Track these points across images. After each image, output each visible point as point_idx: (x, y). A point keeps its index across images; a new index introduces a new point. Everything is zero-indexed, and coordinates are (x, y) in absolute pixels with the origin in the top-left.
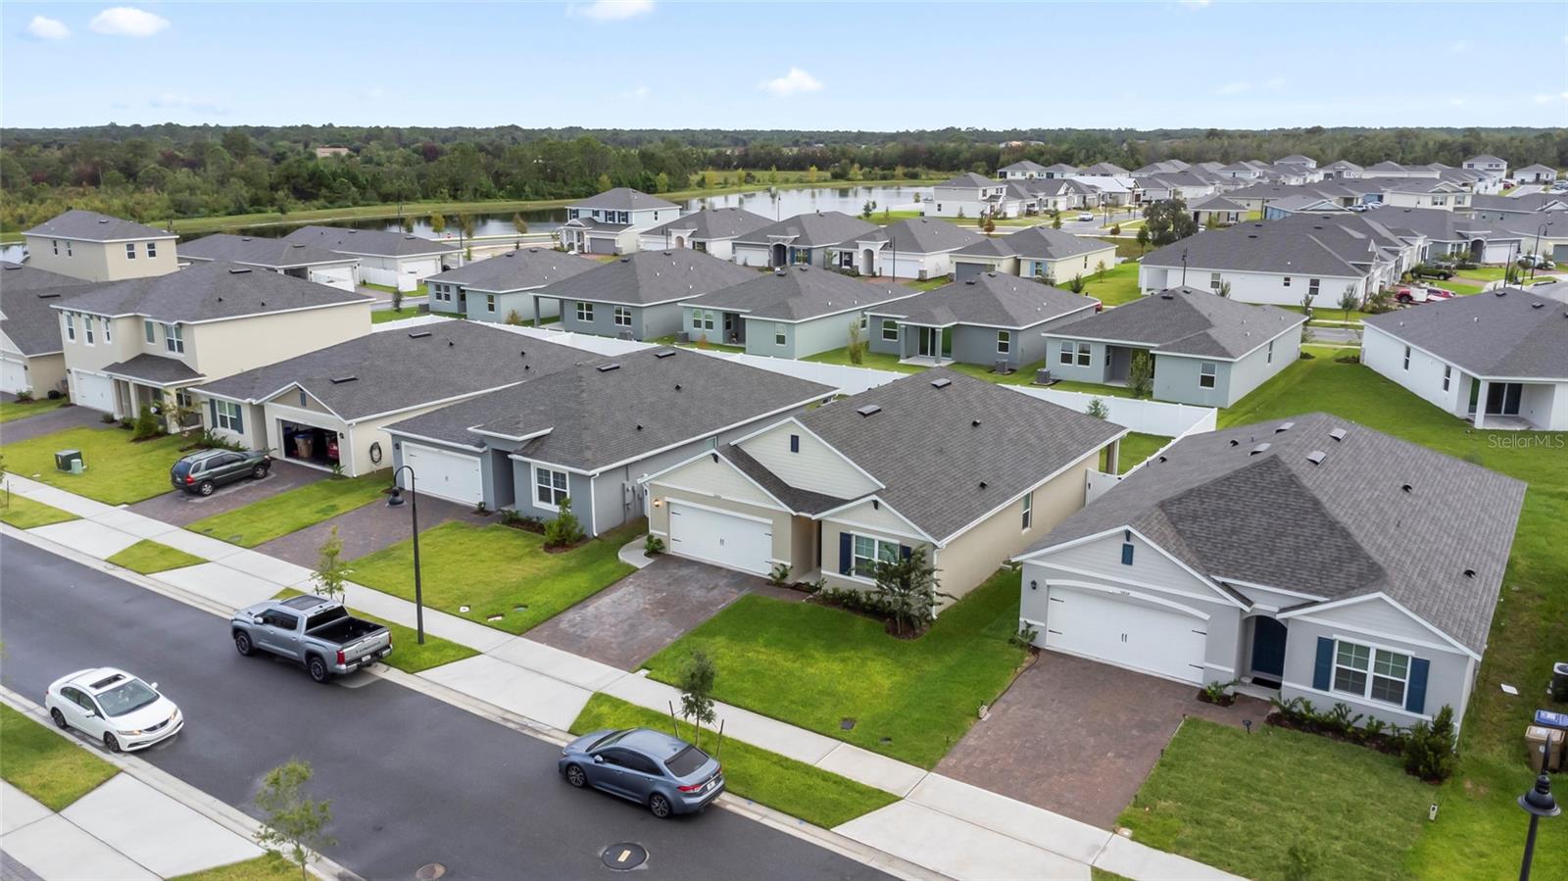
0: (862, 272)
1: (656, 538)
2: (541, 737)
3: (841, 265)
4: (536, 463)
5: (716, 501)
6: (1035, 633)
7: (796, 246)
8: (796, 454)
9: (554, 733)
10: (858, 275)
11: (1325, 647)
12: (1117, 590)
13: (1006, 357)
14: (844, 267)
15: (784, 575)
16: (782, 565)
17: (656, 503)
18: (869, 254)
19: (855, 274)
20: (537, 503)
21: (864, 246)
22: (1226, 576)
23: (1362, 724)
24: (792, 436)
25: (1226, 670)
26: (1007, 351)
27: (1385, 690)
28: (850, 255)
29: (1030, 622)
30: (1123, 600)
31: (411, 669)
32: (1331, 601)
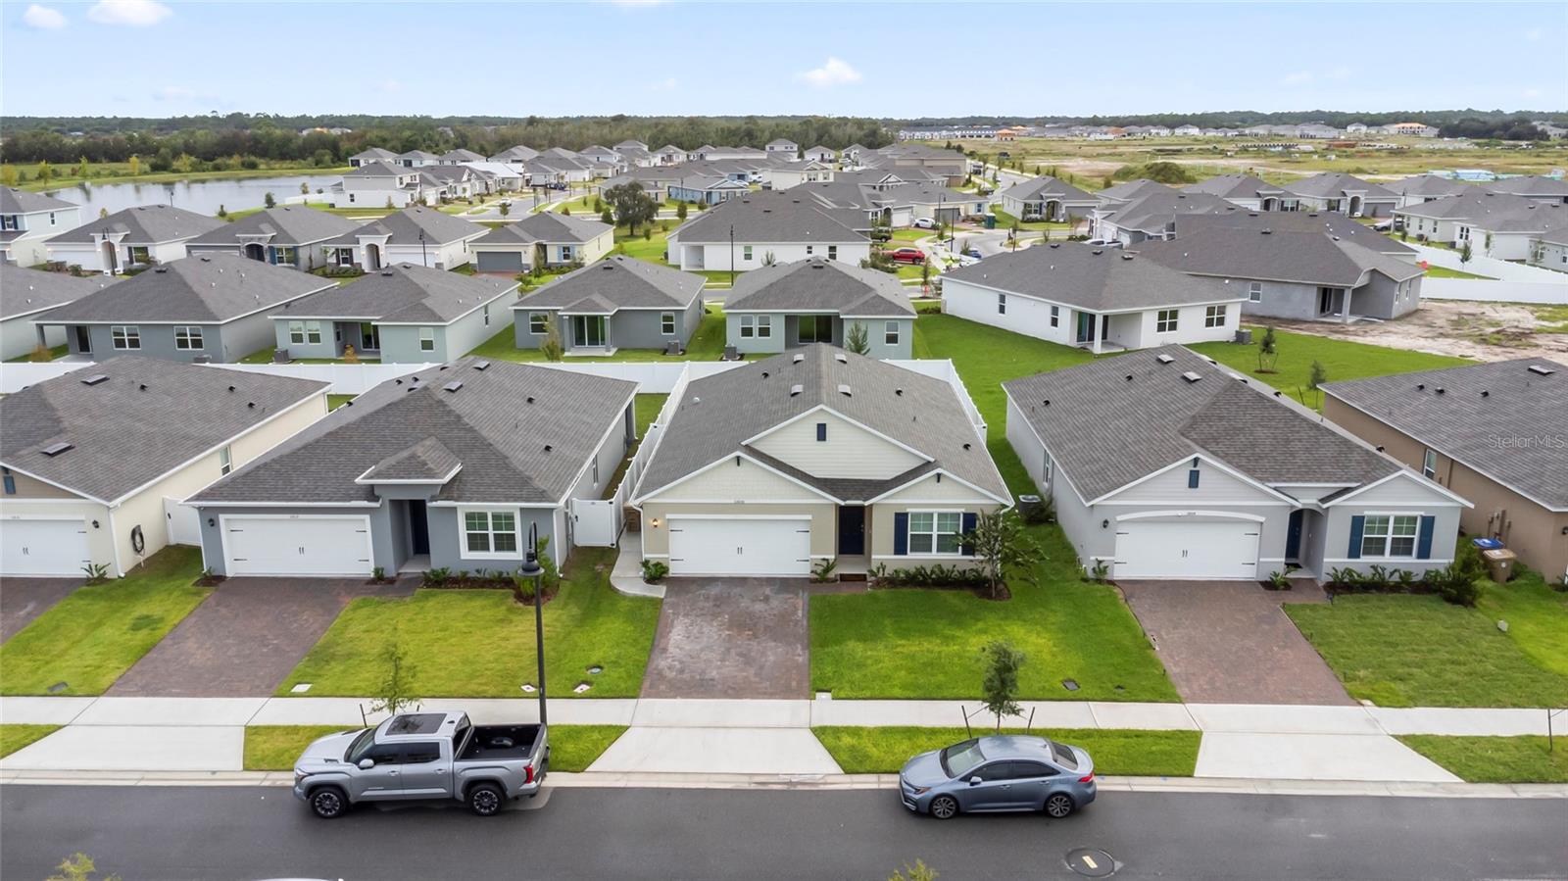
0: (366, 267)
1: (653, 562)
2: (822, 787)
3: (338, 263)
4: (464, 507)
5: (739, 507)
6: (1106, 567)
7: (276, 245)
8: (823, 442)
9: (830, 779)
10: (363, 273)
11: (1358, 523)
12: (1184, 513)
13: (675, 338)
14: (342, 265)
15: (828, 570)
16: (824, 559)
17: (655, 523)
18: (374, 250)
19: (358, 272)
20: (466, 554)
21: (365, 241)
22: (1276, 481)
23: (1396, 578)
24: (819, 425)
25: (1277, 561)
26: (672, 332)
27: (1402, 547)
28: (349, 251)
29: (1100, 558)
30: (1191, 520)
31: (578, 766)
32: (1364, 485)
